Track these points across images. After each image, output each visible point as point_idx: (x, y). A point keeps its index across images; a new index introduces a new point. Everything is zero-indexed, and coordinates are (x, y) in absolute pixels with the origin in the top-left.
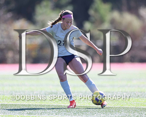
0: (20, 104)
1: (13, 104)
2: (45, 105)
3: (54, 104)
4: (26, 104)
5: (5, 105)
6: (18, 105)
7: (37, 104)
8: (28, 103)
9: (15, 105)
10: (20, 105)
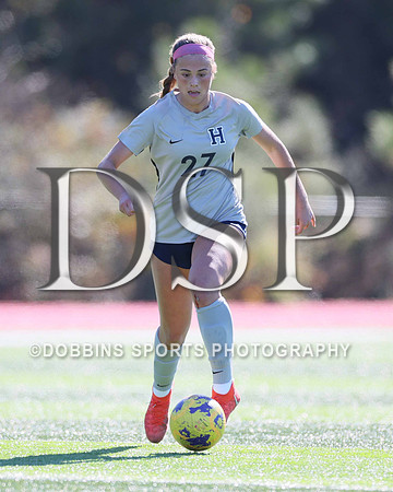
0: (79, 477)
1: (48, 481)
2: (194, 485)
3: (230, 481)
4: (110, 479)
5: (13, 482)
6: (73, 482)
7: (154, 479)
8: (118, 474)
9: (59, 483)
10: (81, 483)
